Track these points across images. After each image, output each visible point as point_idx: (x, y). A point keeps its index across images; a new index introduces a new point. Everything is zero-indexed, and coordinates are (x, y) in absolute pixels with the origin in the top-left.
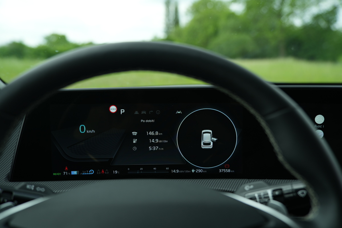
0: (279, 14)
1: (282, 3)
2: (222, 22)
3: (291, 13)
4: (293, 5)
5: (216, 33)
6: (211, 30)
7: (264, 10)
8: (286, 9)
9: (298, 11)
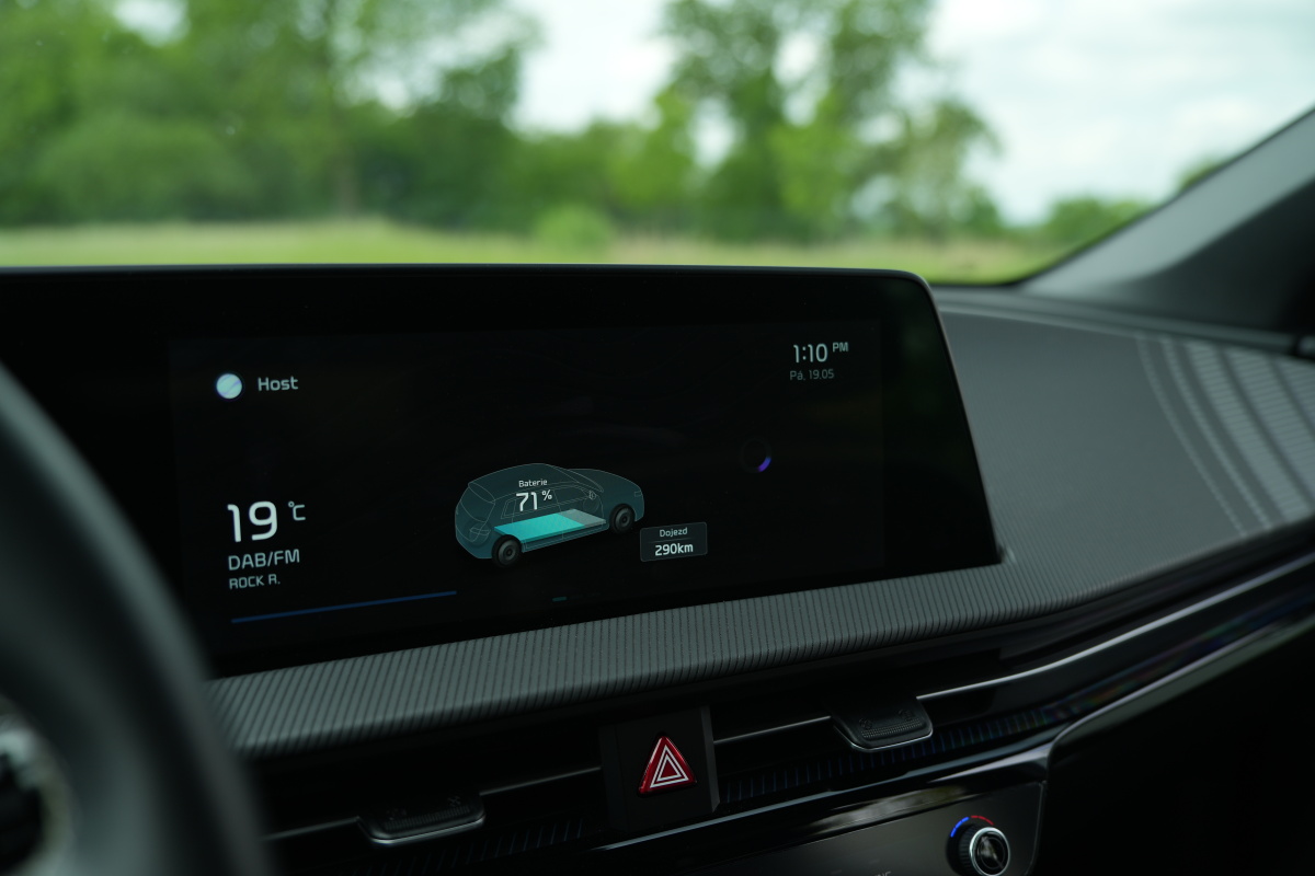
0: (320, 56)
1: (328, 14)
2: (87, 71)
3: (363, 58)
4: (367, 25)
5: (64, 113)
6: (40, 98)
7: (262, 37)
8: (346, 40)
9: (389, 51)
